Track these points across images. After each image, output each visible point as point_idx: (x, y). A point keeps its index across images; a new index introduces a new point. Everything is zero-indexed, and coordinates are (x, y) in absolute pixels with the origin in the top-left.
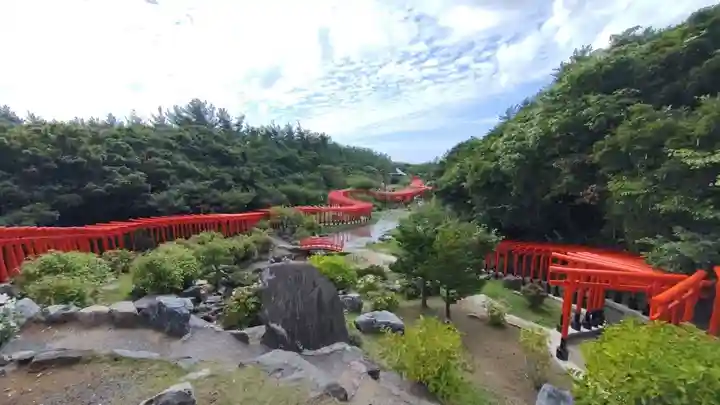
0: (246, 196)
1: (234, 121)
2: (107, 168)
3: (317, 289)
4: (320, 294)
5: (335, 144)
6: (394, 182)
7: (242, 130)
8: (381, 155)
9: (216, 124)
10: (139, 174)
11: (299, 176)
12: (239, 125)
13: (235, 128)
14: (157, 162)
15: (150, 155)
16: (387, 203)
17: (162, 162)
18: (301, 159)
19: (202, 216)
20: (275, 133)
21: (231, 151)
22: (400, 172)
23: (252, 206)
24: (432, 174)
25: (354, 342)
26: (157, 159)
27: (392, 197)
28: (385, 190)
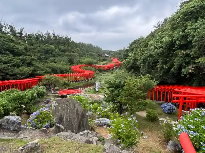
1: (18, 31)
3: (76, 109)
4: (77, 110)
5: (73, 42)
6: (104, 60)
7: (23, 36)
8: (97, 47)
9: (8, 33)
12: (21, 33)
13: (19, 35)
16: (101, 70)
19: (6, 81)
20: (41, 37)
22: (107, 55)
23: (32, 75)
24: (123, 56)
25: (92, 129)
27: (104, 67)
28: (100, 64)
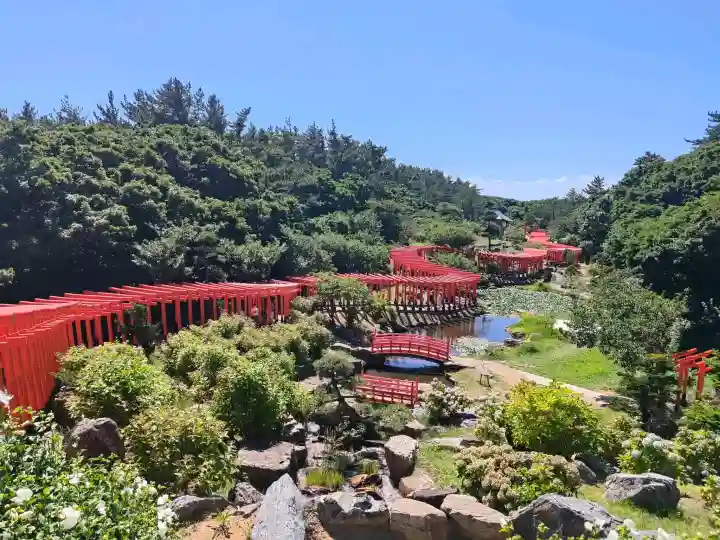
0: (270, 252)
2: (72, 197)
10: (118, 209)
11: (340, 217)
12: (239, 124)
14: (140, 188)
15: (127, 176)
17: (148, 189)
18: (341, 188)
21: (240, 170)
22: (500, 216)
26: (139, 183)
